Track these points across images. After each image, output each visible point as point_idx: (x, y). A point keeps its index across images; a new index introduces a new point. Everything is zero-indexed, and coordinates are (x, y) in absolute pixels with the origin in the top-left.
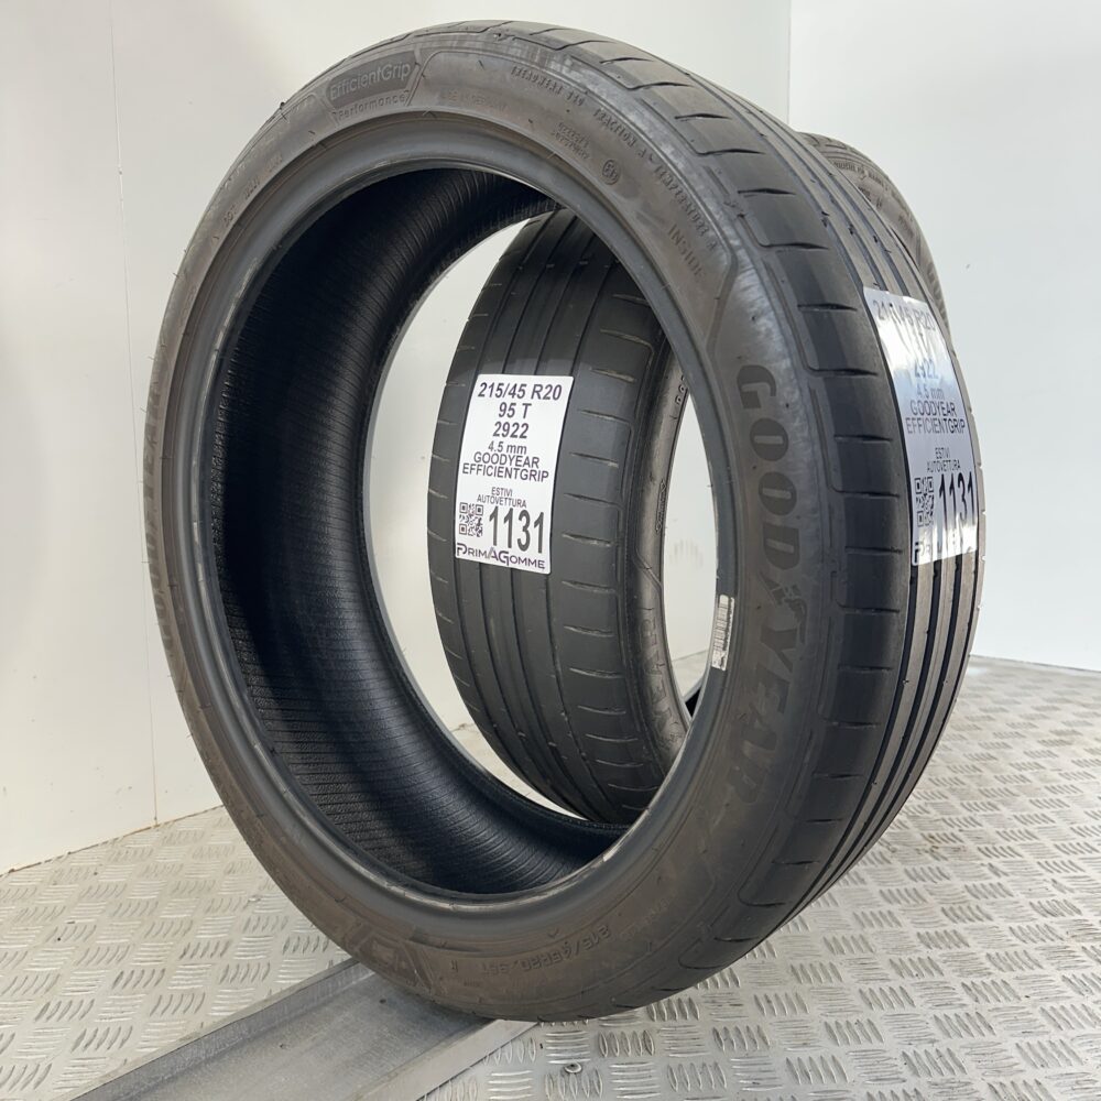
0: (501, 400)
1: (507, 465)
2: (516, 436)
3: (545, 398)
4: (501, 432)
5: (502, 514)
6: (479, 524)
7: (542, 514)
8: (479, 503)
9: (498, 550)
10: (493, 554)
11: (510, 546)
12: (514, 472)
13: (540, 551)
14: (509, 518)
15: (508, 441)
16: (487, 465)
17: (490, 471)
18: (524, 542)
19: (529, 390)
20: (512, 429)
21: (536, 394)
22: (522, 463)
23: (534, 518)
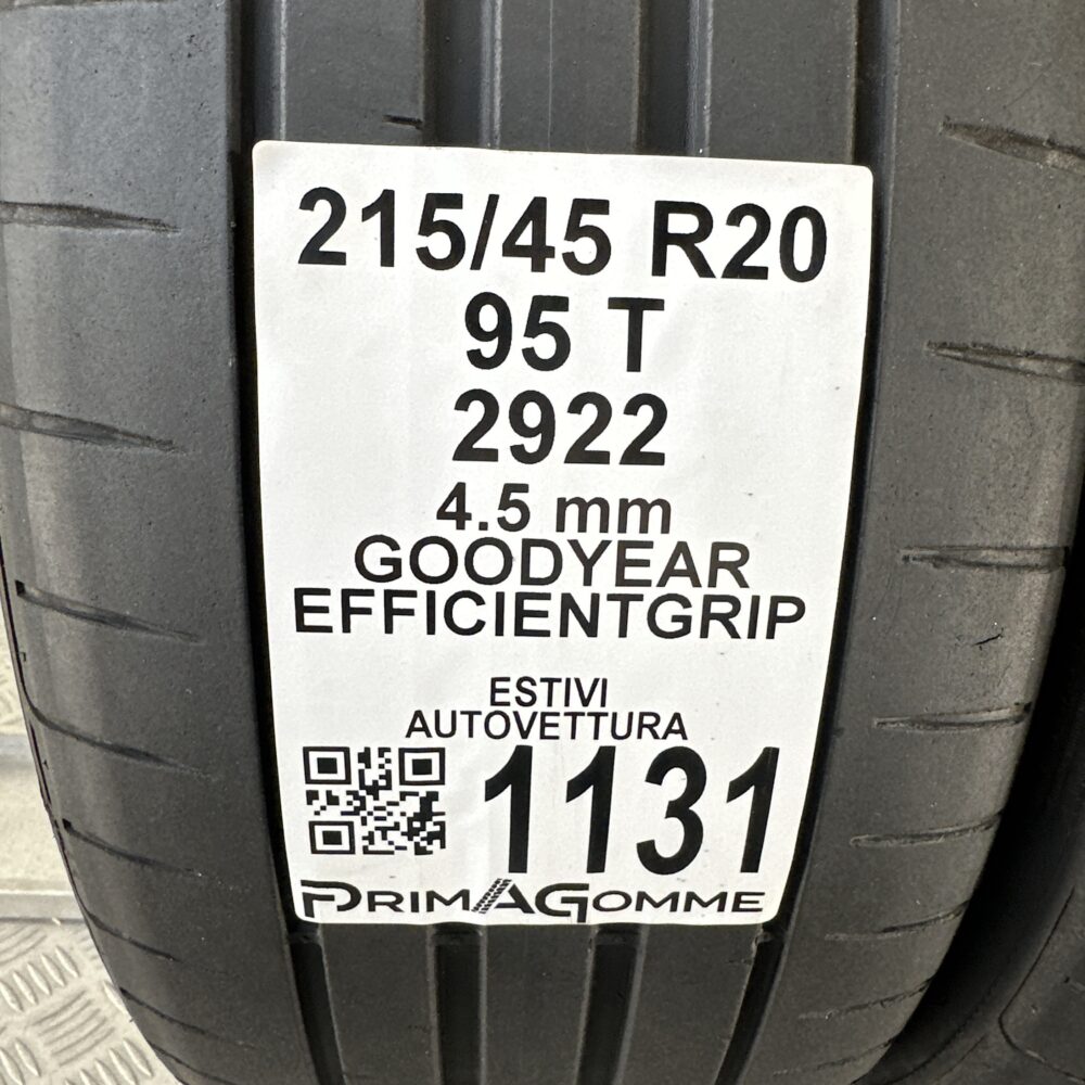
0: (463, 283)
1: (571, 580)
2: (602, 458)
3: (737, 269)
4: (501, 436)
5: (557, 762)
6: (425, 813)
7: (769, 758)
8: (420, 739)
9: (528, 885)
10: (505, 897)
11: (597, 862)
12: (609, 613)
13: (751, 862)
14: (597, 778)
15: (551, 480)
16: (443, 592)
17: (465, 613)
18: (669, 847)
19: (629, 229)
20: (569, 428)
21: (675, 253)
22: (654, 573)
23: (722, 770)
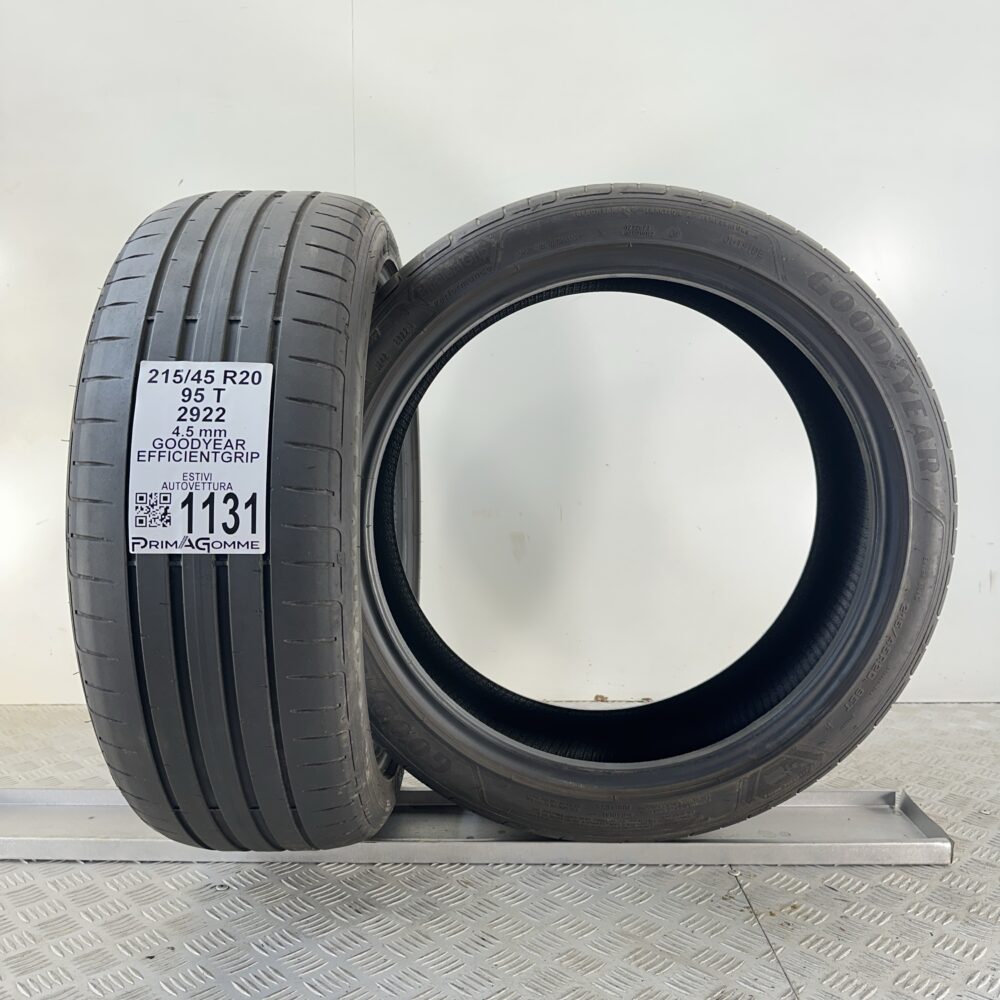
0: (183, 386)
1: (203, 448)
2: (211, 420)
3: (241, 383)
4: (188, 416)
5: (199, 498)
6: (165, 514)
7: (254, 495)
8: (165, 490)
9: (193, 538)
10: (187, 543)
11: (211, 531)
12: (212, 456)
13: (254, 531)
14: (210, 501)
15: (199, 425)
16: (172, 451)
17: (177, 456)
18: (231, 525)
19: (219, 376)
20: (203, 414)
21: (228, 380)
22: (223, 446)
23: (243, 500)
